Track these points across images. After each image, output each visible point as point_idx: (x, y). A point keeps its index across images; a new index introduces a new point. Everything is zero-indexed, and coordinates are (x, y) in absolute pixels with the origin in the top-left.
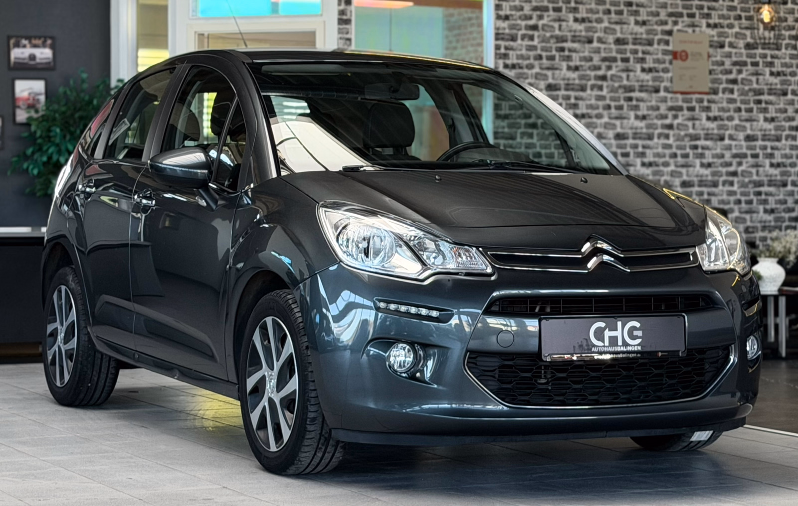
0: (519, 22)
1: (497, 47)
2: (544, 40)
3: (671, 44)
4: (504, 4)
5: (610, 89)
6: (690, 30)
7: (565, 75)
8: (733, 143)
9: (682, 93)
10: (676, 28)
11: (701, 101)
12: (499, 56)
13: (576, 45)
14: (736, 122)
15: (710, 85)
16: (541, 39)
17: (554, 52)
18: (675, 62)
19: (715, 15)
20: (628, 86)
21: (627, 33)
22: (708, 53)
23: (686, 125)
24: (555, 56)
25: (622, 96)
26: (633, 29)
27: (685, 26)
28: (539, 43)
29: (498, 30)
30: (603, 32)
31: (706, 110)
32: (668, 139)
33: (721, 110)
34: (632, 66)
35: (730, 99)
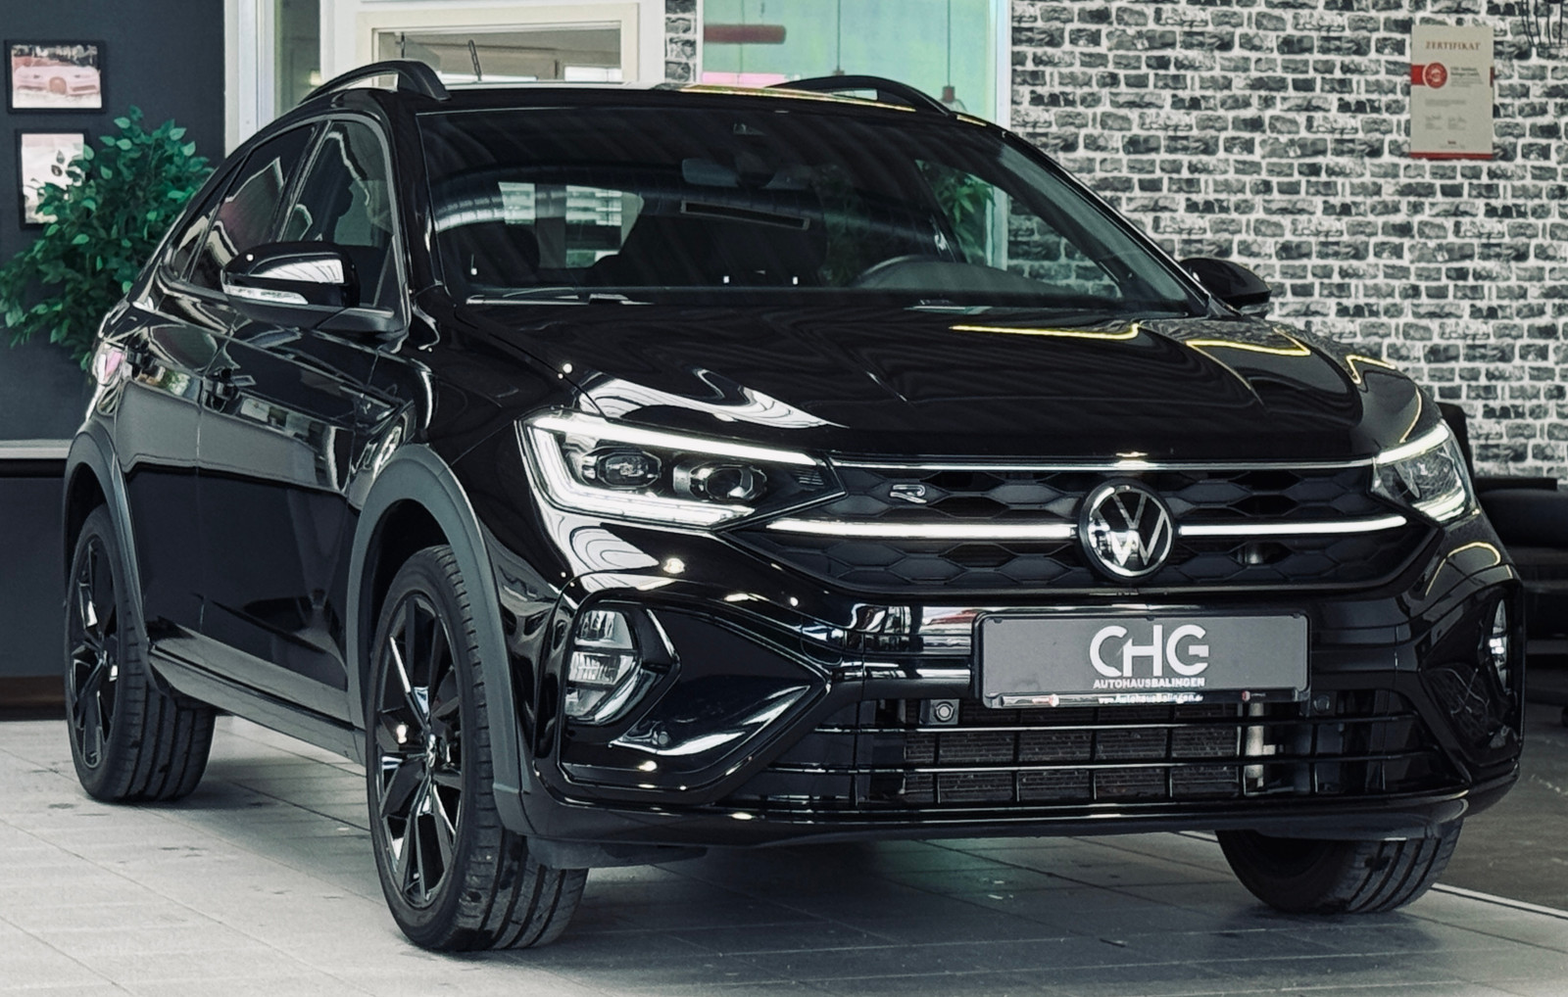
0: (1066, 3)
1: (1018, 59)
2: (1122, 42)
3: (1408, 50)
5: (1268, 148)
6: (1451, 20)
7: (1169, 118)
8: (1548, 265)
9: (1432, 157)
10: (1419, 15)
11: (1476, 173)
12: (1018, 77)
13: (1194, 54)
14: (1557, 219)
15: (1496, 139)
16: (1115, 41)
17: (1144, 70)
18: (1414, 88)
20: (1309, 143)
21: (1308, 26)
22: (1492, 70)
23: (1441, 227)
24: (1146, 76)
25: (1296, 163)
26: (1322, 18)
27: (1440, 12)
28: (1110, 49)
29: (1019, 21)
30: (1254, 26)
31: (1484, 193)
32: (1400, 256)
33: (1520, 193)
34: (1319, 98)
35: (1541, 168)
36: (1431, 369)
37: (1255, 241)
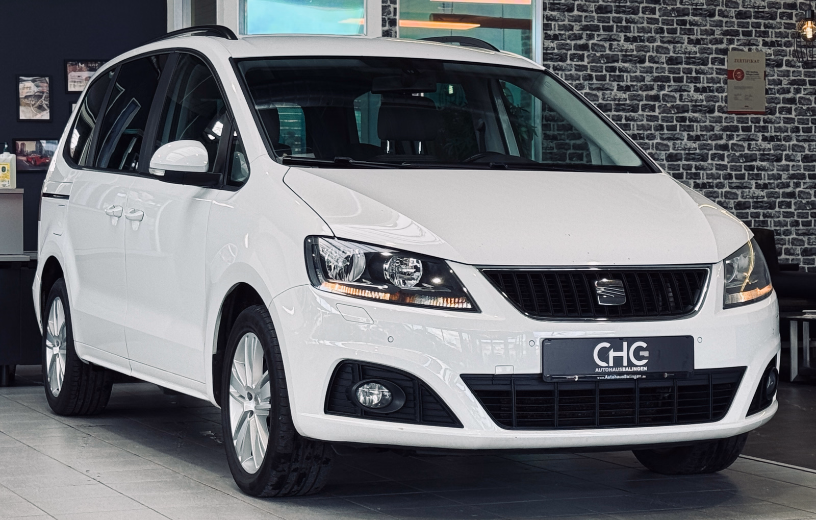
0: (568, 41)
2: (594, 60)
3: (726, 63)
4: (553, 23)
5: (662, 109)
6: (746, 49)
7: (616, 95)
8: (791, 164)
9: (737, 113)
10: (732, 46)
11: (758, 121)
13: (626, 65)
14: (795, 142)
15: (767, 105)
16: (591, 59)
17: (604, 72)
18: (728, 80)
19: (772, 32)
20: (681, 106)
21: (680, 52)
22: (765, 72)
23: (742, 146)
24: (605, 75)
25: (675, 116)
26: (686, 48)
27: (740, 45)
28: (588, 63)
29: (547, 50)
30: (655, 52)
31: (761, 130)
32: (723, 160)
33: (778, 130)
34: (685, 85)
35: (787, 118)
36: (737, 212)
37: (656, 153)
